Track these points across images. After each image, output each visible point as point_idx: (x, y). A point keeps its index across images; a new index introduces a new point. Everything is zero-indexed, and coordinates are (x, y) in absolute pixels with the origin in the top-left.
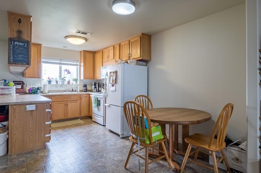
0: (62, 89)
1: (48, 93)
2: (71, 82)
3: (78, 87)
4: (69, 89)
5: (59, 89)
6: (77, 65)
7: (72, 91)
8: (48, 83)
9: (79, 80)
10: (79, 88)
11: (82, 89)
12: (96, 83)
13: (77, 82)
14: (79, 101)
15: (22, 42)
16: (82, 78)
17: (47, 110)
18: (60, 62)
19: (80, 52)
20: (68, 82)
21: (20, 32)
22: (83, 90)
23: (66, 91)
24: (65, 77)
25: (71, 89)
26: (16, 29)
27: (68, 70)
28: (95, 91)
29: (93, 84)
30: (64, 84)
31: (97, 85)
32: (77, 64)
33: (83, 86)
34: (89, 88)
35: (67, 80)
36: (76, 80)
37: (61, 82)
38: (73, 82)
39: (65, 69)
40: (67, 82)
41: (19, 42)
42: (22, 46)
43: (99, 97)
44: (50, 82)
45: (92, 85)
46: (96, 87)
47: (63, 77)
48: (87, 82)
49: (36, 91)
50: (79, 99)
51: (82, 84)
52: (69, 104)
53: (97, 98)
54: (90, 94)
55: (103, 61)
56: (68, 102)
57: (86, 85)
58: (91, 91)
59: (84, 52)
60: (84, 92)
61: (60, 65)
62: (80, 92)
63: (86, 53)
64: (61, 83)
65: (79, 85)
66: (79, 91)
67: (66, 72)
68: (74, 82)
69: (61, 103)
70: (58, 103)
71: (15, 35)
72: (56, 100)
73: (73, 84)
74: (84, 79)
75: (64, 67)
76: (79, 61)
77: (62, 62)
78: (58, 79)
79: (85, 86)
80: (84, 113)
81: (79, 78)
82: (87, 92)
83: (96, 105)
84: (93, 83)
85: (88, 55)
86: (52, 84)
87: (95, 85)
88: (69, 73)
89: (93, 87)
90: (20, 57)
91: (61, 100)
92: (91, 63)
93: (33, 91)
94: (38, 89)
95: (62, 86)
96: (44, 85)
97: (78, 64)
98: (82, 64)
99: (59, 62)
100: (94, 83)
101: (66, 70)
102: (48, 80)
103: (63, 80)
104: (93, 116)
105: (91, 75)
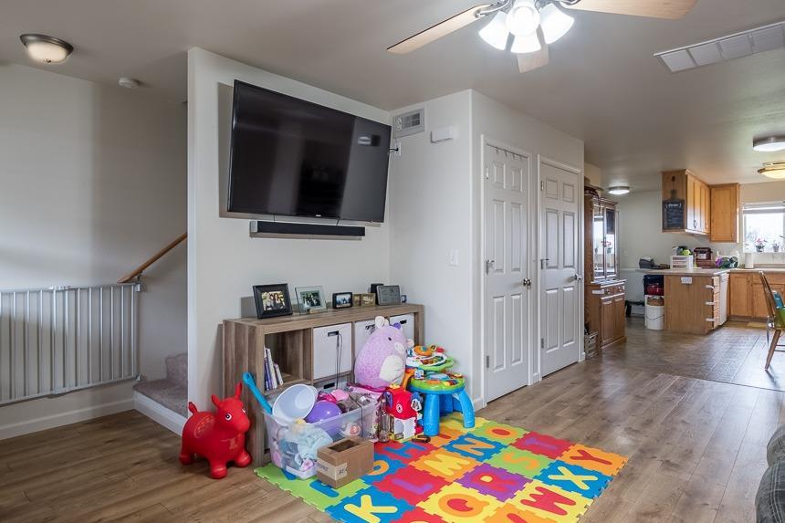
1: (754, 268)
8: (757, 250)
15: (676, 203)
17: (707, 286)
21: (674, 192)
26: (669, 189)
41: (672, 203)
42: (674, 208)
49: (728, 263)
71: (669, 196)
86: (764, 251)
90: (675, 221)
93: (723, 264)
94: (732, 260)
99: (781, 208)
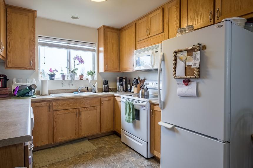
0: (72, 87)
1: (49, 94)
2: (85, 76)
3: (96, 84)
4: (83, 88)
5: (66, 87)
6: (93, 50)
7: (86, 90)
8: (50, 78)
9: (96, 73)
10: (98, 85)
11: (101, 87)
12: (122, 78)
13: (94, 77)
14: (98, 108)
16: (102, 70)
18: (68, 45)
19: (98, 29)
20: (80, 76)
22: (103, 89)
23: (77, 91)
24: (76, 69)
25: (85, 88)
27: (80, 57)
28: (122, 90)
29: (118, 80)
30: (75, 79)
31: (124, 81)
32: (93, 48)
33: (103, 83)
34: (111, 85)
35: (79, 73)
36: (92, 74)
37: (69, 76)
38: (88, 77)
39: (76, 56)
40: (78, 77)
43: (138, 103)
44: (52, 76)
45: (115, 81)
46: (122, 85)
47: (72, 68)
48: (109, 76)
49: (27, 91)
50: (99, 104)
51: (101, 80)
52: (83, 113)
53: (133, 105)
54: (115, 96)
55: (137, 40)
56: (81, 109)
57: (108, 82)
58: (115, 90)
59: (104, 30)
60: (105, 91)
61: (69, 50)
62: (99, 92)
63: (108, 30)
64: (69, 79)
65: (96, 81)
66: (97, 91)
67: (77, 62)
68: (90, 77)
69: (69, 113)
70: (64, 112)
72: (60, 108)
73: (87, 79)
74: (105, 71)
75: (74, 53)
76: (97, 44)
77: (71, 45)
78: (65, 72)
79: (106, 82)
80: (107, 127)
81: (96, 71)
82: (108, 91)
83: (131, 117)
84: (118, 78)
85: (110, 34)
86: (55, 79)
87: (121, 81)
88: (82, 61)
89: (118, 84)
91: (70, 108)
92: (115, 47)
93: (21, 92)
94: (30, 88)
95: (71, 82)
96: (42, 82)
97: (96, 48)
98: (102, 49)
99: (66, 45)
100: (120, 78)
101: (77, 58)
102: (49, 73)
103: (73, 73)
104: (123, 134)
105: (115, 66)
